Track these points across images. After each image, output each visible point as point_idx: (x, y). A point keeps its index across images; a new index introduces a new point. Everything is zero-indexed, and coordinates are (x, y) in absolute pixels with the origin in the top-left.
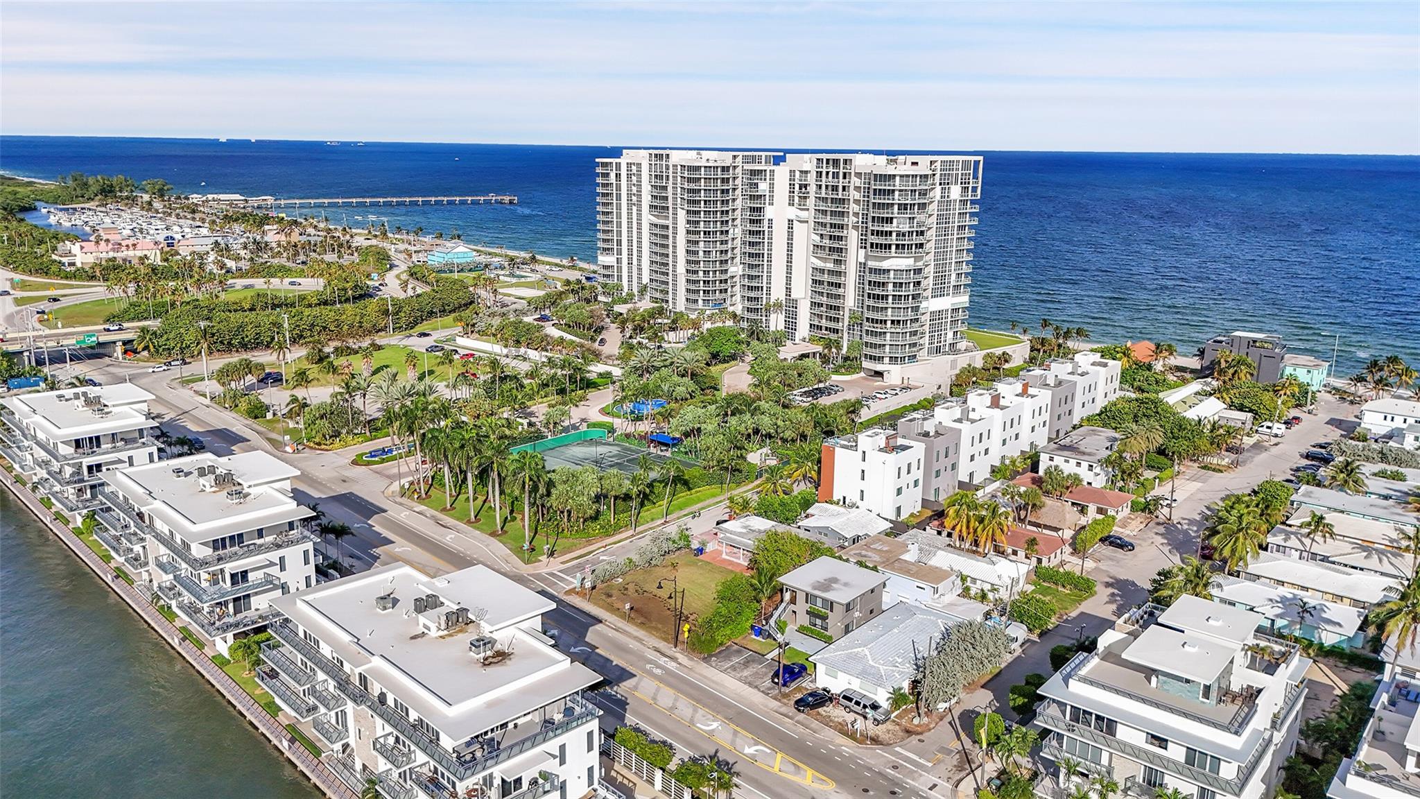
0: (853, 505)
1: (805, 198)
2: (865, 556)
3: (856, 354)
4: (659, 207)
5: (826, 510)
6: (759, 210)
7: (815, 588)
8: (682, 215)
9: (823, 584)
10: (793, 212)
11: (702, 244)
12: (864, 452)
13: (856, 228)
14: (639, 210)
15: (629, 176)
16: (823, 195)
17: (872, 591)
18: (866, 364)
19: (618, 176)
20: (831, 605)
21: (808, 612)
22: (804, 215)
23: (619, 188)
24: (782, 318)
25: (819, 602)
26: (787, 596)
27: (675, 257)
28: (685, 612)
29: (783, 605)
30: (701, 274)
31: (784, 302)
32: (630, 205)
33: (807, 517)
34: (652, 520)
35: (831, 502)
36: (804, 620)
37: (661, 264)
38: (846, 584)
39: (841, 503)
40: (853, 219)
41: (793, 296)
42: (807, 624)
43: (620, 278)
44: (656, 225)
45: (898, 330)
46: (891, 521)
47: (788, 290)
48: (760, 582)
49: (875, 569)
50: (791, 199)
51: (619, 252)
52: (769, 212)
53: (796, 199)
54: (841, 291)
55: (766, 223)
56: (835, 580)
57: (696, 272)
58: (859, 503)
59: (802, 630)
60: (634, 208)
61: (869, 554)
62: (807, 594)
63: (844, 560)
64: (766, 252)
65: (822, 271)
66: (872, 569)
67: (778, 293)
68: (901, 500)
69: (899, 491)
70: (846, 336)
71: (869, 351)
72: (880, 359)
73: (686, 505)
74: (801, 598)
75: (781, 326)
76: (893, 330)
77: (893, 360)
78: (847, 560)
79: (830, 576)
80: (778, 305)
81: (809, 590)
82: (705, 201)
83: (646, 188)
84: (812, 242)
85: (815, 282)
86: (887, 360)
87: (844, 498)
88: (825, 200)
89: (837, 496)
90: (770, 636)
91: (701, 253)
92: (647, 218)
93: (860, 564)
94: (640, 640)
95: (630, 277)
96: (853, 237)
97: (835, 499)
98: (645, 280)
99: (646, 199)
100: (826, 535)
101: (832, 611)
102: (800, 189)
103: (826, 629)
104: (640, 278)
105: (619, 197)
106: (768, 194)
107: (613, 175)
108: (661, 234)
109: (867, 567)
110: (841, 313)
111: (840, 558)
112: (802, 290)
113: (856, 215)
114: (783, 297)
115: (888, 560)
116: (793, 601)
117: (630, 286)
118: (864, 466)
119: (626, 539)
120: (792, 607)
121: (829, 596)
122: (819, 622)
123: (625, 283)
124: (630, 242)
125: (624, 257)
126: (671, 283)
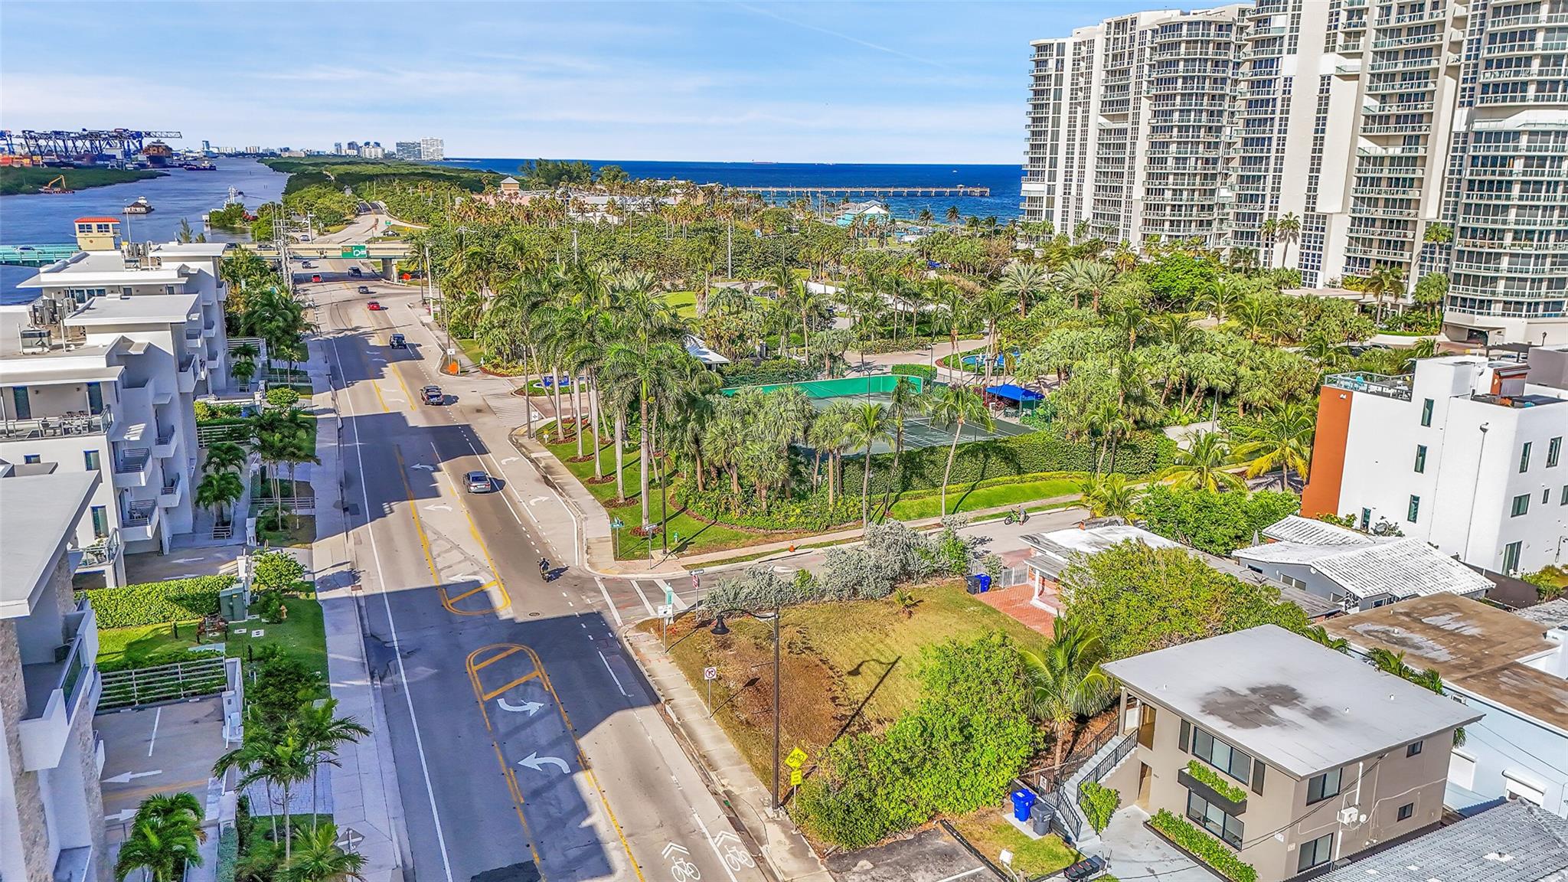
0: (1388, 530)
1: (1358, 34)
2: (1402, 642)
3: (1432, 297)
4: (1116, 104)
5: (1314, 532)
6: (1270, 62)
7: (1211, 707)
8: (1146, 108)
9: (1244, 701)
10: (1330, 63)
11: (1173, 148)
12: (1429, 404)
13: (1453, 70)
14: (1086, 111)
15: (1076, 60)
16: (1393, 23)
17: (1414, 749)
18: (1451, 316)
19: (1060, 64)
20: (1258, 772)
21: (1183, 778)
22: (1353, 65)
23: (1059, 80)
24: (1294, 249)
25: (1221, 756)
26: (1132, 720)
27: (1132, 174)
28: (868, 713)
29: (1117, 740)
30: (1168, 194)
31: (1301, 220)
32: (1074, 105)
33: (1263, 540)
34: (921, 516)
35: (1331, 518)
36: (1172, 799)
37: (1110, 191)
38: (1320, 714)
39: (1357, 524)
40: (1448, 57)
41: (1320, 208)
42: (1178, 810)
43: (1050, 215)
44: (1109, 132)
45: (1527, 251)
46: (1489, 575)
47: (1312, 197)
48: (1051, 667)
49: (1430, 681)
50: (1331, 39)
51: (1053, 177)
52: (1288, 65)
53: (1341, 39)
54: (1413, 194)
55: (1279, 85)
56: (1287, 696)
57: (1161, 192)
58: (1404, 526)
59: (1161, 826)
60: (1080, 110)
61: (1417, 638)
62: (1185, 724)
63: (1330, 645)
64: (1275, 135)
65: (1379, 161)
66: (1419, 681)
67: (1291, 203)
68: (1523, 529)
69: (1520, 506)
70: (1415, 272)
71: (1461, 291)
72: (1484, 305)
73: (1004, 499)
74: (1167, 732)
75: (1293, 262)
76: (1517, 250)
77: (1512, 307)
78: (1342, 646)
79: (1271, 678)
80: (1290, 224)
81: (1192, 711)
82: (1185, 78)
83: (1098, 75)
84: (1363, 111)
85: (1362, 181)
86: (1497, 308)
87: (1366, 514)
88: (1396, 32)
89: (1348, 505)
90: (1053, 826)
91: (1170, 162)
92: (1097, 120)
93: (1381, 659)
94: (706, 765)
95: (1065, 213)
96: (1447, 88)
97: (1342, 514)
98: (1087, 213)
99: (1097, 91)
100: (1301, 585)
101: (1258, 789)
102: (1350, 18)
103: (1236, 842)
104: (1078, 214)
105: (1058, 95)
106: (1287, 34)
107: (1052, 64)
108: (1114, 146)
109: (1402, 672)
110: (1410, 234)
111: (1320, 636)
112: (1334, 199)
113: (1456, 46)
114: (1299, 212)
115: (1477, 663)
116: (1145, 736)
117: (1064, 227)
118: (1425, 436)
119: (847, 541)
120: (1141, 753)
121: (1257, 740)
122: (1215, 814)
123: (1057, 223)
124: (1070, 161)
125: (1059, 182)
126: (1122, 216)
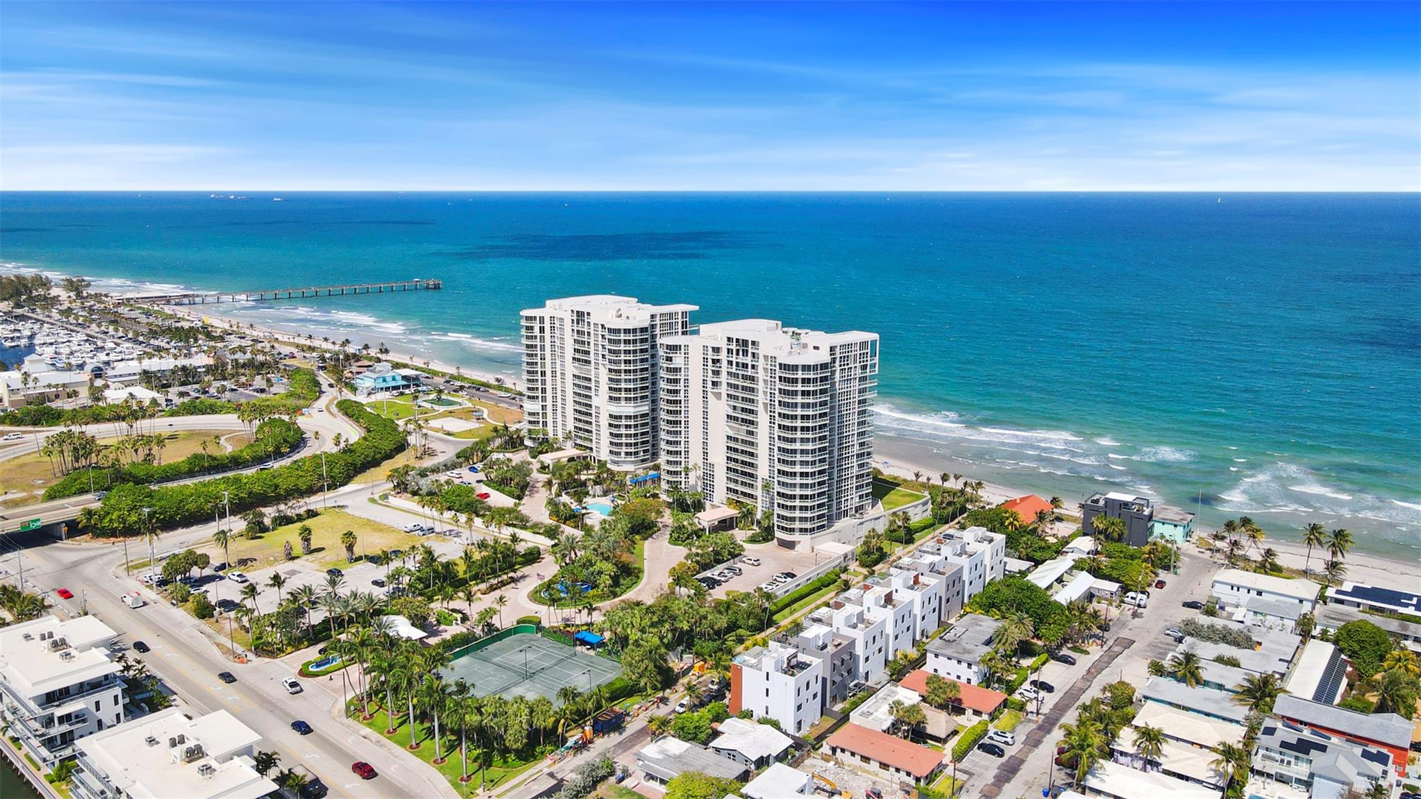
1: (718, 371)
4: (582, 357)
5: (736, 726)
6: (676, 381)
8: (603, 371)
12: (767, 673)
14: (563, 363)
15: (552, 328)
16: (734, 371)
18: (778, 532)
19: (542, 330)
23: (543, 340)
31: (701, 466)
32: (554, 357)
33: (718, 735)
35: (740, 716)
37: (584, 411)
41: (710, 460)
43: (545, 424)
44: (579, 377)
46: (793, 737)
47: (706, 454)
50: (705, 372)
51: (544, 399)
53: (710, 373)
60: (558, 359)
64: (683, 421)
65: (736, 440)
67: (695, 457)
68: (801, 715)
69: (799, 707)
70: (759, 502)
71: (781, 523)
77: (804, 531)
83: (569, 342)
84: (726, 413)
85: (729, 448)
86: (797, 532)
88: (737, 376)
89: (745, 707)
92: (571, 369)
95: (555, 424)
97: (743, 711)
98: (570, 426)
99: (569, 353)
100: (734, 757)
102: (713, 363)
104: (564, 426)
105: (543, 350)
106: (683, 367)
107: (537, 328)
108: (584, 386)
110: (755, 481)
112: (719, 458)
114: (700, 461)
117: (555, 431)
123: (550, 429)
124: (554, 389)
125: (549, 403)
126: (594, 432)
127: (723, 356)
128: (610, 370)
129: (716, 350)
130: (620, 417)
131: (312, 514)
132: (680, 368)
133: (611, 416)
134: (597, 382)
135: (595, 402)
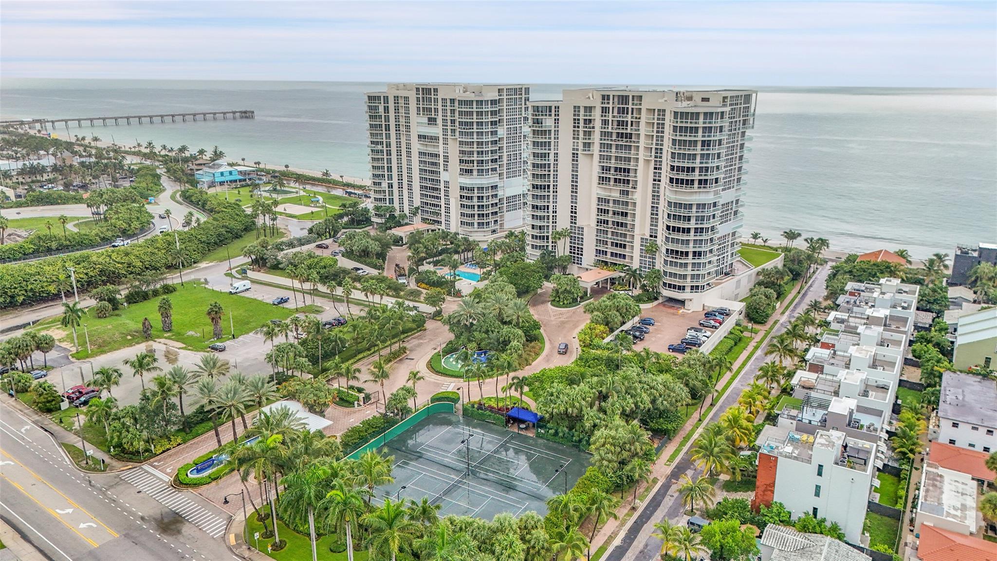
1: (591, 133)
4: (428, 137)
6: (545, 144)
8: (453, 145)
12: (821, 466)
13: (648, 161)
14: (408, 140)
15: (397, 108)
16: (609, 130)
19: (386, 109)
23: (387, 119)
24: (568, 244)
30: (475, 200)
31: (569, 230)
32: (399, 135)
37: (432, 188)
41: (578, 224)
43: (391, 201)
44: (425, 154)
47: (573, 219)
50: (576, 134)
51: (390, 177)
52: (555, 146)
53: (581, 133)
54: (629, 221)
55: (551, 156)
57: (471, 198)
60: (403, 138)
64: (551, 184)
65: (607, 201)
67: (563, 222)
70: (637, 262)
71: (668, 280)
72: (682, 288)
75: (568, 252)
77: (695, 288)
80: (564, 232)
82: (478, 133)
84: (597, 174)
85: (600, 210)
88: (611, 134)
92: (416, 146)
95: (401, 200)
98: (417, 202)
102: (585, 124)
104: (411, 201)
106: (553, 129)
107: (381, 109)
108: (432, 162)
110: (631, 241)
112: (588, 220)
114: (567, 225)
117: (402, 207)
118: (819, 481)
123: (396, 205)
124: (400, 168)
125: (395, 181)
126: (443, 206)
127: (597, 115)
128: (461, 143)
129: (589, 109)
130: (472, 189)
131: (168, 290)
132: (550, 131)
133: (462, 188)
134: (446, 157)
135: (444, 176)
